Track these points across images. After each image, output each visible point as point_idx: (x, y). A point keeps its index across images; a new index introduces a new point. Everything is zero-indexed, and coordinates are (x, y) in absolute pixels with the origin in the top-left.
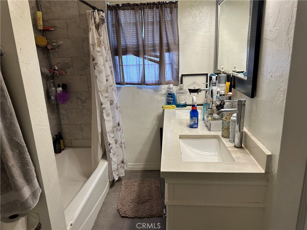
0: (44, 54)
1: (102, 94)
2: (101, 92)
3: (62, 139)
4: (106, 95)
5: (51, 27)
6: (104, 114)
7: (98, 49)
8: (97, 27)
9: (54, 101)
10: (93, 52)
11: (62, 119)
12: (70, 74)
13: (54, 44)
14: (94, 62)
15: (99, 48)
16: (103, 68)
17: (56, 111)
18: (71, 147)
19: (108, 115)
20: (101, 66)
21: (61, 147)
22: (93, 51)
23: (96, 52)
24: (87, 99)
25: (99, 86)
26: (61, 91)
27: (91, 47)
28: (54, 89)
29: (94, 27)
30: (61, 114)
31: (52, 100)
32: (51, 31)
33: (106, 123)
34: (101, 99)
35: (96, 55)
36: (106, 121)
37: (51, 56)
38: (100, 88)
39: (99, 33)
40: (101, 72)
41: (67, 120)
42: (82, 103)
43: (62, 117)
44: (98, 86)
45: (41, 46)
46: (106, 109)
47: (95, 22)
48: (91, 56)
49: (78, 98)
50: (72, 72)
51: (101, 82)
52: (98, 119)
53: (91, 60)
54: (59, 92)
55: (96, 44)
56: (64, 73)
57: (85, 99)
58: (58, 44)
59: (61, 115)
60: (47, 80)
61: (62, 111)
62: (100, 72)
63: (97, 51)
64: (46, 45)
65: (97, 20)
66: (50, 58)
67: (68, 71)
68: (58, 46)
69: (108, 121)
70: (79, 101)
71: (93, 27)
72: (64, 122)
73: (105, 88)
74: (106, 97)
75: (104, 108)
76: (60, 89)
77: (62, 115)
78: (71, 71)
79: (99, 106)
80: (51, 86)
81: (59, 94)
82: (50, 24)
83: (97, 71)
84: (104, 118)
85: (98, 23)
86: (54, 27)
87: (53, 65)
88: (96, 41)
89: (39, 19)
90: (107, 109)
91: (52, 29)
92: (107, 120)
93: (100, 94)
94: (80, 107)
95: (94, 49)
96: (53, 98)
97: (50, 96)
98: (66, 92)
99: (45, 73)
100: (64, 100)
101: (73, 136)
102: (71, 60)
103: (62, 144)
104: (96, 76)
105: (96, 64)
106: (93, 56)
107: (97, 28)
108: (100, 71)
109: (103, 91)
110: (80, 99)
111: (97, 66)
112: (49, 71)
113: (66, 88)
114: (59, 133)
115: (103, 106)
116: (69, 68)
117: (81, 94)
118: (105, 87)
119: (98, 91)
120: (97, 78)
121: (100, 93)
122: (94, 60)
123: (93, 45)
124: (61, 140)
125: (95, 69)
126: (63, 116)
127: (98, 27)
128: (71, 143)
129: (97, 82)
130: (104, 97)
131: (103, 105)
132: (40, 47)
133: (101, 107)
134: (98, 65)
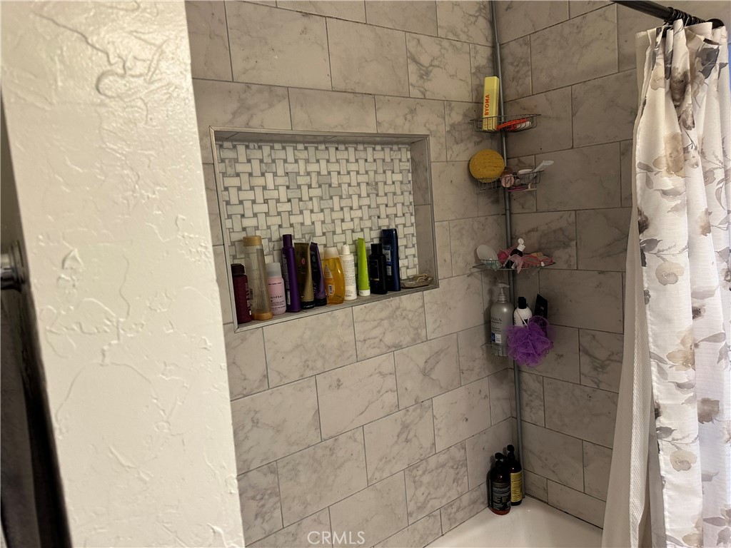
0: (497, 201)
1: (662, 372)
2: (660, 360)
3: (518, 468)
4: (685, 376)
5: (523, 120)
6: (664, 459)
7: (667, 181)
8: (678, 90)
9: (501, 349)
10: (642, 196)
11: (527, 405)
12: (565, 267)
13: (521, 172)
14: (643, 237)
15: (675, 177)
16: (683, 260)
17: (511, 374)
18: (545, 502)
19: (682, 464)
20: (673, 251)
21: (510, 494)
22: (643, 191)
23: (659, 193)
24: (612, 358)
25: (655, 335)
26: (526, 321)
27: (638, 176)
28: (505, 310)
29: (662, 93)
30: (524, 387)
31: (498, 345)
32: (524, 130)
33: (670, 497)
34: (655, 391)
35: (657, 208)
36: (667, 485)
37: (516, 207)
38: (655, 342)
39: (684, 116)
40: (671, 279)
41: (541, 413)
42: (595, 369)
43: (525, 397)
44: (650, 333)
45: (484, 181)
46: (675, 435)
47: (669, 72)
48: (635, 212)
49: (582, 350)
50: (573, 260)
51: (666, 319)
52: (632, 464)
53: (634, 227)
54: (519, 323)
55: (664, 161)
56: (543, 264)
57: (609, 360)
58: (536, 170)
59: (525, 391)
60: (495, 278)
61: (528, 379)
62: (666, 278)
63: (665, 193)
64: (497, 177)
65: (682, 62)
66: (511, 214)
67: (561, 255)
68: (538, 177)
69: (676, 487)
70: (585, 359)
71: (656, 96)
72: (532, 415)
73: (682, 347)
74: (679, 386)
75: (668, 431)
76: (524, 314)
77: (529, 393)
78: (570, 256)
79: (644, 418)
80: (499, 302)
81: (520, 329)
82: (524, 109)
83: (653, 274)
84: (663, 473)
85: (685, 74)
86: (531, 118)
87: (517, 234)
88: (663, 150)
89: (487, 101)
90: (680, 437)
91: (523, 125)
92: (671, 484)
93: (654, 369)
94: (585, 381)
95: (648, 182)
96: (499, 338)
97: (492, 331)
98: (544, 325)
99: (485, 262)
100: (529, 355)
101: (554, 472)
102: (572, 218)
103: (514, 484)
104: (646, 293)
105: (652, 243)
106: (640, 213)
107: (677, 97)
108: (668, 275)
109: (670, 356)
110: (590, 355)
111: (656, 249)
112: (499, 256)
113: (545, 314)
114: (510, 448)
115: (663, 421)
116: (565, 245)
117: (594, 336)
118: (683, 343)
119: (647, 356)
120: (647, 301)
121: (653, 363)
122: (643, 226)
123: (647, 169)
124: (514, 472)
125: (644, 264)
126: (531, 395)
127: (683, 92)
128: (546, 490)
129: (649, 317)
130: (673, 386)
131: (661, 419)
132: (481, 183)
133: (652, 424)
134: (659, 246)
